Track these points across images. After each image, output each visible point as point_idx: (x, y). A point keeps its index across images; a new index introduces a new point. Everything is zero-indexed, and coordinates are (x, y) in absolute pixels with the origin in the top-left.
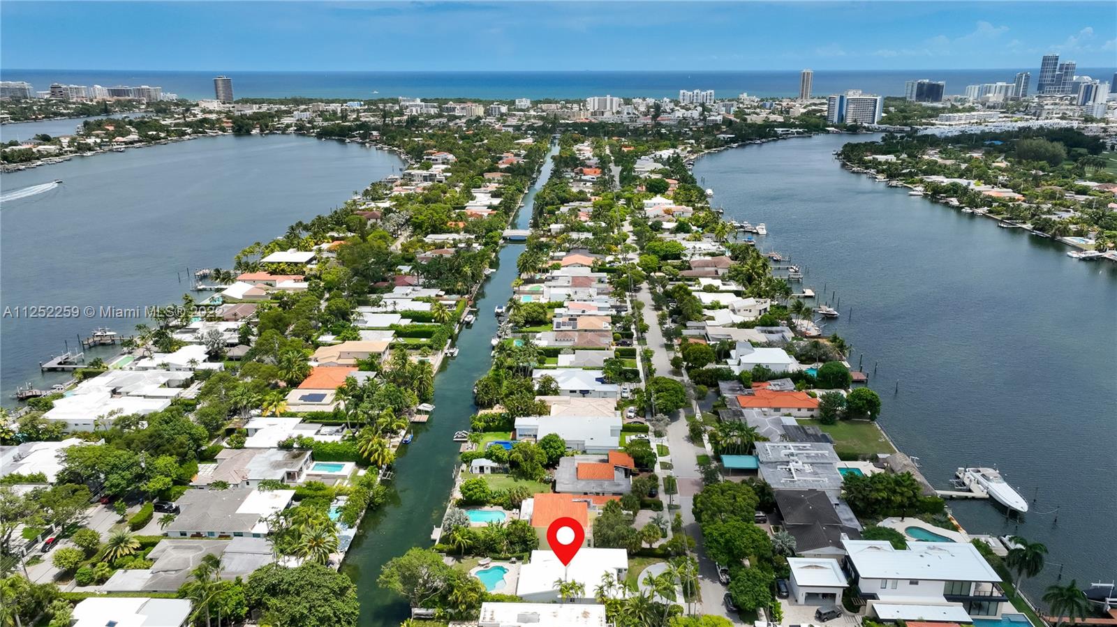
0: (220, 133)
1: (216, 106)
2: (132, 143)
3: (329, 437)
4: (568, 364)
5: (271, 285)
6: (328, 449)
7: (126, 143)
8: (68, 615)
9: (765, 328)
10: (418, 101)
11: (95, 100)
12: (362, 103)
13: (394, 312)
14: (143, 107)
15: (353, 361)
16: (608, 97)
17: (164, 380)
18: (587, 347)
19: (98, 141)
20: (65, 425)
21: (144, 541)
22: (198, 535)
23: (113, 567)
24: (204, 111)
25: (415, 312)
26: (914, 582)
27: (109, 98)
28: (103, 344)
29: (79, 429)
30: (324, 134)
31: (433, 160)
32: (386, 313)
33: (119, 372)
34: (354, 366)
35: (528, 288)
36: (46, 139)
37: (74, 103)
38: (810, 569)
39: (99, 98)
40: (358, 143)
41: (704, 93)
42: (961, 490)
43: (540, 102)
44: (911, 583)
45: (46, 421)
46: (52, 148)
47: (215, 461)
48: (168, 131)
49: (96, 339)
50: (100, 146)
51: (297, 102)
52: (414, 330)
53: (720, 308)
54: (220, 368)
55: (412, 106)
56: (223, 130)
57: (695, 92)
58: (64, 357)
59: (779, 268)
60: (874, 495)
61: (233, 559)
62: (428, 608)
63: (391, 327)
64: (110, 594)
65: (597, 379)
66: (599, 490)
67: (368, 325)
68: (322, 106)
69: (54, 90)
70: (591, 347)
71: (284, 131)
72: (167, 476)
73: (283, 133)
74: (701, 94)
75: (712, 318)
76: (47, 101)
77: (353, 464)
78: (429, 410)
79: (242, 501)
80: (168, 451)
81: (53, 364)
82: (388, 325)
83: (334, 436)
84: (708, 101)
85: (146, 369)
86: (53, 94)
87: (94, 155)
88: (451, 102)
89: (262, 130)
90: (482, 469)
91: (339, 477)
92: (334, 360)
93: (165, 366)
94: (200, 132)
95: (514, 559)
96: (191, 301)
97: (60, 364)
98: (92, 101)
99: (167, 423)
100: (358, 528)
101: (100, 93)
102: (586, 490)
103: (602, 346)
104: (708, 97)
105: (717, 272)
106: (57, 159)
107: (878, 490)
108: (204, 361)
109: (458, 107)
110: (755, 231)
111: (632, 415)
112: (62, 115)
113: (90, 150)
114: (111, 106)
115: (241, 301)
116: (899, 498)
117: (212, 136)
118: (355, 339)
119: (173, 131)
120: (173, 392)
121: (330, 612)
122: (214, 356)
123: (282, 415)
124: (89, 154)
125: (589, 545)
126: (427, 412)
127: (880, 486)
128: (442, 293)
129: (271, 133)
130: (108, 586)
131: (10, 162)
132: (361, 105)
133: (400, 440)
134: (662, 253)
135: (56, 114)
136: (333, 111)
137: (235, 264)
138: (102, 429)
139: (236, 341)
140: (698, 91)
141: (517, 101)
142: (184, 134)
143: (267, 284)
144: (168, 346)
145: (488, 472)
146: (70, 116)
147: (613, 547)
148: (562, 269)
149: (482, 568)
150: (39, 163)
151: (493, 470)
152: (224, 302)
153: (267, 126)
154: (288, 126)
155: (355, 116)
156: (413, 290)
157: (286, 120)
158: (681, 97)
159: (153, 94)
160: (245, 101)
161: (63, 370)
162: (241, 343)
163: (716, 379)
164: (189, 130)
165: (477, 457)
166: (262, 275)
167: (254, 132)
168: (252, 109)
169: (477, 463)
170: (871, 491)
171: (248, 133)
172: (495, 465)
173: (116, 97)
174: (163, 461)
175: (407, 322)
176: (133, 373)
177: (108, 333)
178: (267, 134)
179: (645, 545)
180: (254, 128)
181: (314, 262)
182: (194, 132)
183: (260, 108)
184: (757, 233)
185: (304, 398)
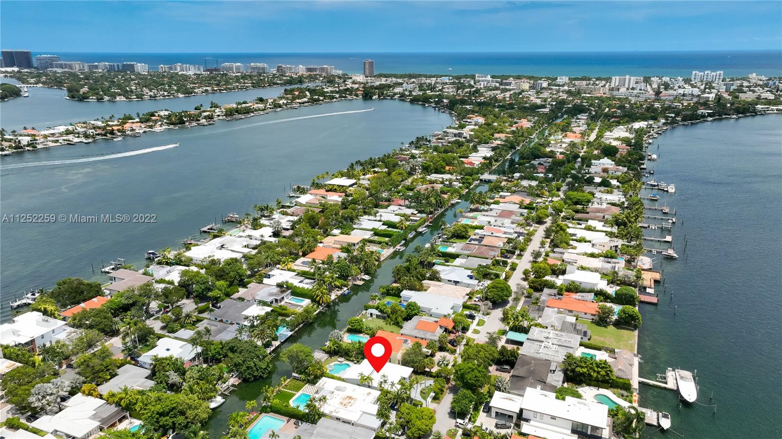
0: (355, 97)
1: (361, 78)
2: (303, 103)
3: (306, 285)
4: (458, 265)
5: (324, 198)
6: (298, 291)
7: (300, 103)
8: (155, 342)
9: (606, 259)
10: (489, 78)
11: (298, 75)
12: (451, 78)
13: (380, 221)
14: (321, 79)
15: (339, 246)
16: (627, 77)
17: (245, 244)
18: (477, 255)
19: (285, 102)
20: (191, 259)
21: (199, 318)
22: (221, 321)
23: (182, 327)
24: (354, 83)
25: (391, 222)
26: (553, 418)
27: (305, 73)
28: (232, 221)
29: (198, 262)
30: (414, 101)
31: (469, 122)
32: (375, 221)
33: (229, 237)
34: (340, 249)
35: (471, 214)
36: (261, 100)
37: (287, 76)
38: (505, 400)
39: (300, 73)
40: (433, 107)
41: (714, 74)
42: (660, 382)
43: (575, 79)
44: (551, 418)
45: (185, 256)
46: (261, 106)
47: (247, 288)
48: (325, 96)
49: (229, 218)
50: (286, 105)
51: (410, 76)
52: (385, 233)
53: (585, 242)
54: (275, 241)
55: (482, 81)
56: (357, 95)
57: (706, 72)
58: (211, 226)
59: (662, 219)
60: (578, 369)
61: (228, 334)
62: (299, 374)
63: (373, 229)
64: (176, 338)
65: (468, 276)
66: (423, 336)
67: (361, 227)
68: (424, 80)
69: (279, 69)
70: (480, 256)
71: (392, 97)
72: (219, 291)
73: (391, 99)
74: (709, 74)
75: (575, 248)
76: (274, 75)
77: (310, 300)
78: (367, 279)
79: (247, 309)
80: (226, 279)
81: (205, 229)
82: (371, 228)
83: (309, 285)
84: (717, 80)
85: (241, 237)
86: (278, 70)
87: (281, 110)
88: (512, 79)
89: (379, 97)
90: (371, 314)
91: (299, 306)
92: (331, 244)
93: (250, 237)
94: (343, 97)
95: (355, 362)
96: (280, 203)
97: (209, 229)
98: (296, 75)
99: (229, 265)
100: (295, 333)
101: (301, 70)
102: (416, 335)
103: (487, 256)
104: (718, 77)
105: (604, 217)
106: (262, 113)
107: (582, 367)
108: (270, 236)
109: (513, 82)
110: (666, 189)
111: (477, 300)
112: (278, 84)
113: (280, 107)
114: (305, 78)
115: (304, 206)
116: (595, 375)
117: (350, 100)
118: (347, 234)
119: (327, 96)
120: (246, 250)
121: (252, 365)
122: (276, 234)
123: (289, 270)
124: (279, 109)
125: (399, 363)
126: (363, 280)
127: (583, 364)
128: (417, 212)
129: (384, 98)
130: (176, 335)
131: (239, 114)
132: (449, 80)
133: (341, 292)
134: (575, 200)
135: (274, 84)
136: (429, 83)
137: (311, 184)
138: (205, 264)
139: (289, 227)
140: (709, 72)
141: (558, 78)
142: (333, 98)
143: (322, 197)
144: (256, 225)
145: (374, 317)
146: (281, 84)
147: (407, 366)
148: (501, 204)
149: (339, 363)
150: (252, 115)
151: (378, 316)
152: (296, 205)
153: (383, 94)
154: (395, 94)
155: (440, 88)
156: (399, 208)
157: (398, 90)
158: (693, 77)
159: (329, 70)
160: (380, 76)
161: (209, 232)
162: (291, 229)
163: (544, 287)
164: (337, 96)
165: (371, 308)
166: (322, 192)
167: (374, 97)
168: (381, 81)
169: (370, 311)
170: (577, 367)
171: (371, 98)
172: (379, 314)
173: (309, 73)
174: (221, 283)
175: (385, 227)
176: (234, 238)
177: (235, 216)
178: (382, 99)
179: (427, 369)
180: (375, 95)
181: (355, 186)
182: (340, 97)
183: (387, 80)
184: (667, 191)
185: (303, 263)
